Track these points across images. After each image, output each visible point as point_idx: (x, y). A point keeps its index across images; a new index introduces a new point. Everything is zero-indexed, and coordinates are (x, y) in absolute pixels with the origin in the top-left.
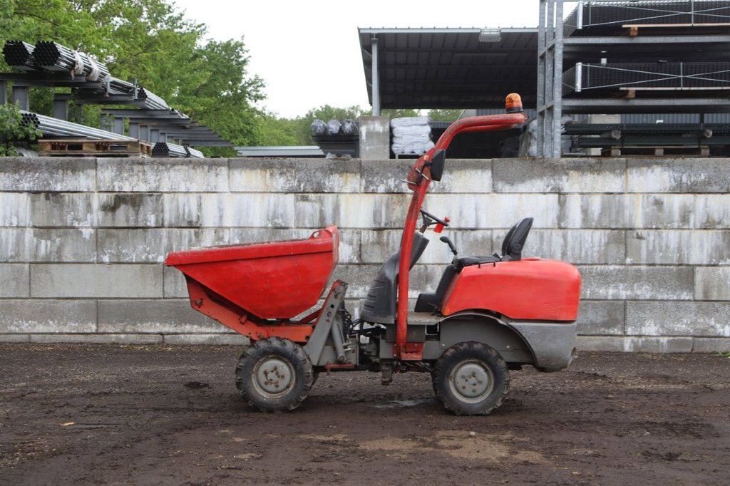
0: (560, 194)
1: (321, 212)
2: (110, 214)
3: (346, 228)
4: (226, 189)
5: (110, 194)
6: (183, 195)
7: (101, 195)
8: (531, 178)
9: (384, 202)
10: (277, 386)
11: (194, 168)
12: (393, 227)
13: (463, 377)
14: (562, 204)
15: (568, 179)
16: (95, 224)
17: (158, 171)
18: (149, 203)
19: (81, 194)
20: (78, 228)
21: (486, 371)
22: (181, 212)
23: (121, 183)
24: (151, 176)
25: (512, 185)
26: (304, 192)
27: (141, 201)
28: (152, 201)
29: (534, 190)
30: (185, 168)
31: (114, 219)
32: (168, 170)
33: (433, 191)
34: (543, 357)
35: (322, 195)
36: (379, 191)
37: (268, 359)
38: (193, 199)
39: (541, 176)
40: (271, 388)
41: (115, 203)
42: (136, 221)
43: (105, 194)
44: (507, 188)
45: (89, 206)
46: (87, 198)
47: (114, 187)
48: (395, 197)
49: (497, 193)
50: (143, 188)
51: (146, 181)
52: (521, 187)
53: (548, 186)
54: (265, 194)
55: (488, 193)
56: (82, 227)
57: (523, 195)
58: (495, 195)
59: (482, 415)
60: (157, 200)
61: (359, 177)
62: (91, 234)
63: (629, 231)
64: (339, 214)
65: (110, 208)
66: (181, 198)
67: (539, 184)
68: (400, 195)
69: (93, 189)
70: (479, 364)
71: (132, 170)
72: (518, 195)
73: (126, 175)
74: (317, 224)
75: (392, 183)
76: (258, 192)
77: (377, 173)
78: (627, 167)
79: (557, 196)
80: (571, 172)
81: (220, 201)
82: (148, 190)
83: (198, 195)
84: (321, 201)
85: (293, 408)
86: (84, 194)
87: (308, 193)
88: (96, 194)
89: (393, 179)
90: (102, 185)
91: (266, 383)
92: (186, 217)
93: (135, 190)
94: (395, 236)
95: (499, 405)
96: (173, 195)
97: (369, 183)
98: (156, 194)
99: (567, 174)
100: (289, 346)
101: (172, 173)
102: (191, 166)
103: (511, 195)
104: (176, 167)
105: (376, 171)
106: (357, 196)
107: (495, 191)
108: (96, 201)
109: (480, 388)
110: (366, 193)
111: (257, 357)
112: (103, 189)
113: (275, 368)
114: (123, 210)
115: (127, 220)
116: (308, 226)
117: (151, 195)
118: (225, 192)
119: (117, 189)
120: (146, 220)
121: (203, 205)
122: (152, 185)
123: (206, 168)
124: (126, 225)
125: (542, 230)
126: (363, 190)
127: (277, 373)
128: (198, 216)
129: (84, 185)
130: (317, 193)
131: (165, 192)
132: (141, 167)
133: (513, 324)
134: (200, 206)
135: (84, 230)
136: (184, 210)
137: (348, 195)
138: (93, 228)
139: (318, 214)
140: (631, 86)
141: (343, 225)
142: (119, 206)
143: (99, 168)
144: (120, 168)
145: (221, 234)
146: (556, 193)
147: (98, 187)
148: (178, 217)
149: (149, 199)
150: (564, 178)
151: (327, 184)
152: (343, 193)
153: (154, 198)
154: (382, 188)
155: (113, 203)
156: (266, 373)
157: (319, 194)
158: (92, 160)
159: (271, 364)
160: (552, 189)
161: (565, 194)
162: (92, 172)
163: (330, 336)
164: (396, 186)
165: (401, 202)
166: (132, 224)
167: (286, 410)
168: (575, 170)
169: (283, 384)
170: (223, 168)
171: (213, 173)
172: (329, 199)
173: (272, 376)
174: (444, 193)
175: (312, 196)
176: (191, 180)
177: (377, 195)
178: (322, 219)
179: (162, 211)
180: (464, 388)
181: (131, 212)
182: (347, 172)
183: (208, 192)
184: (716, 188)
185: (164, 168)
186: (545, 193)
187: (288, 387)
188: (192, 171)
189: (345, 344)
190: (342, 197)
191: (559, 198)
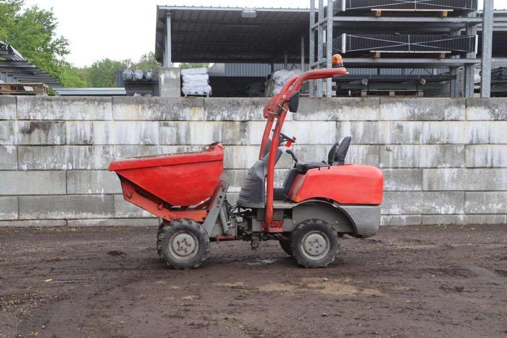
0: (337, 121)
1: (177, 134)
2: (27, 136)
3: (195, 145)
4: (111, 119)
5: (27, 122)
6: (79, 122)
7: (20, 122)
8: (318, 110)
9: (221, 127)
10: (186, 252)
11: (88, 103)
12: (227, 144)
13: (310, 243)
14: (338, 128)
15: (342, 111)
16: (16, 143)
17: (61, 105)
18: (56, 128)
19: (5, 121)
20: (3, 145)
22: (79, 134)
23: (35, 114)
24: (57, 109)
25: (306, 115)
26: (165, 120)
27: (50, 126)
28: (57, 126)
29: (320, 119)
30: (81, 103)
31: (30, 139)
32: (69, 105)
33: (254, 119)
34: (361, 228)
35: (178, 122)
36: (217, 119)
37: (180, 233)
38: (87, 125)
39: (325, 109)
40: (182, 253)
41: (30, 127)
42: (47, 140)
43: (24, 122)
44: (303, 117)
45: (11, 130)
46: (10, 124)
47: (30, 116)
48: (228, 123)
49: (296, 121)
50: (51, 117)
51: (53, 113)
52: (312, 117)
53: (329, 116)
54: (138, 122)
55: (290, 121)
56: (7, 145)
57: (313, 122)
58: (294, 122)
59: (322, 267)
60: (61, 126)
61: (203, 110)
62: (13, 150)
63: (382, 146)
64: (190, 135)
65: (27, 131)
66: (78, 124)
67: (323, 115)
68: (231, 122)
69: (14, 117)
70: (320, 234)
71: (43, 104)
72: (310, 122)
73: (38, 108)
74: (174, 142)
75: (225, 114)
76: (133, 120)
77: (216, 107)
78: (380, 103)
79: (335, 122)
80: (345, 107)
81: (106, 127)
82: (55, 119)
83: (91, 122)
84: (177, 127)
85: (197, 266)
86: (8, 122)
87: (168, 121)
88: (17, 121)
89: (226, 111)
90: (21, 115)
91: (179, 250)
92: (82, 137)
93: (45, 118)
94: (228, 150)
95: (333, 260)
96: (72, 122)
97: (210, 114)
98: (61, 122)
99: (342, 108)
100: (194, 225)
101: (72, 106)
102: (86, 102)
103: (305, 122)
104: (75, 103)
105: (214, 105)
106: (202, 123)
107: (294, 120)
108: (17, 126)
109: (320, 250)
110: (208, 121)
111: (173, 232)
112: (22, 118)
113: (185, 240)
114: (36, 133)
115: (40, 140)
116: (168, 143)
117: (57, 122)
118: (110, 120)
119: (32, 118)
120: (54, 140)
121: (94, 130)
122: (58, 116)
123: (96, 103)
124: (39, 143)
125: (326, 146)
126: (206, 119)
127: (186, 243)
128: (91, 137)
129: (7, 114)
130: (174, 121)
131: (67, 120)
132: (49, 102)
133: (342, 207)
134: (92, 130)
135: (7, 147)
136: (81, 132)
137: (196, 123)
138: (15, 145)
139: (175, 136)
140: (377, 50)
141: (192, 143)
142: (34, 130)
143: (18, 103)
144: (34, 104)
145: (107, 149)
146: (334, 120)
147: (18, 117)
148: (76, 138)
149: (55, 125)
150: (340, 110)
151: (181, 115)
152: (193, 121)
153: (59, 124)
154: (219, 118)
155: (29, 127)
156: (178, 243)
157: (176, 122)
158: (13, 98)
159: (182, 236)
160: (332, 118)
161: (340, 121)
162: (13, 106)
163: (219, 217)
164: (229, 116)
165: (232, 127)
166: (43, 143)
167: (192, 268)
168: (347, 105)
169: (190, 250)
170: (108, 104)
171: (101, 107)
172: (183, 125)
173: (183, 245)
174: (261, 121)
175: (171, 123)
176: (85, 112)
177: (216, 123)
178: (178, 138)
179: (65, 134)
180: (310, 250)
181: (43, 134)
182: (195, 106)
183: (98, 120)
184: (436, 118)
185: (66, 103)
186: (327, 121)
187: (193, 252)
188: (86, 106)
189: (229, 222)
190: (192, 124)
191: (337, 124)
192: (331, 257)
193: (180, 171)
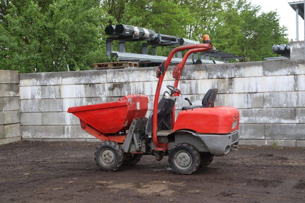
0: (295, 75)
1: (191, 88)
2: (111, 92)
3: (201, 94)
5: (111, 84)
6: (137, 83)
7: (108, 84)
8: (281, 68)
9: (216, 82)
10: (109, 161)
11: (141, 72)
12: (220, 93)
13: (180, 158)
14: (296, 80)
15: (298, 68)
16: (106, 96)
17: (128, 73)
18: (125, 86)
19: (101, 84)
20: (101, 97)
21: (189, 156)
22: (137, 90)
23: (115, 79)
24: (125, 76)
25: (272, 72)
26: (183, 80)
27: (122, 86)
28: (126, 86)
29: (282, 74)
30: (138, 72)
31: (113, 94)
32: (131, 73)
33: (237, 76)
34: (212, 150)
35: (191, 80)
36: (214, 78)
37: (105, 150)
38: (141, 84)
39: (285, 68)
40: (107, 161)
41: (113, 87)
42: (121, 94)
43: (110, 84)
44: (270, 74)
45: (104, 88)
46: (104, 86)
47: (112, 81)
48: (220, 80)
49: (266, 76)
50: (123, 81)
51: (124, 78)
52: (276, 73)
53: (289, 72)
54: (168, 81)
55: (262, 76)
56: (102, 97)
57: (277, 76)
58: (264, 77)
60: (128, 85)
61: (205, 72)
62: (105, 100)
64: (198, 89)
65: (111, 89)
66: (137, 84)
67: (284, 71)
68: (223, 79)
69: (105, 82)
70: (186, 152)
71: (119, 74)
72: (275, 77)
73: (117, 76)
74: (189, 92)
75: (219, 74)
76: (166, 80)
77: (213, 70)
79: (293, 76)
80: (300, 65)
81: (151, 85)
82: (125, 81)
83: (143, 82)
84: (190, 83)
85: (115, 170)
86: (102, 84)
87: (185, 80)
88: (107, 84)
89: (220, 72)
90: (108, 80)
91: (105, 160)
92: (139, 92)
93: (120, 82)
94: (221, 97)
96: (133, 83)
97: (210, 74)
98: (127, 83)
99: (298, 66)
100: (113, 144)
101: (133, 74)
102: (140, 71)
103: (271, 77)
104: (134, 72)
105: (212, 69)
106: (205, 80)
107: (264, 75)
108: (107, 86)
109: (187, 163)
110: (209, 79)
111: (101, 149)
112: (109, 82)
113: (108, 154)
114: (116, 90)
115: (118, 94)
116: (185, 94)
117: (126, 83)
118: (153, 81)
119: (114, 82)
120: (124, 94)
121: (145, 87)
122: (126, 80)
123: (146, 71)
124: (117, 96)
125: (287, 92)
126: (207, 77)
127: (109, 156)
128: (143, 91)
129: (102, 80)
130: (189, 80)
131: (131, 82)
132: (122, 72)
134: (144, 87)
135: (103, 98)
136: (138, 89)
137: (201, 80)
138: (106, 97)
139: (189, 89)
141: (199, 93)
142: (115, 88)
143: (107, 73)
144: (115, 74)
145: (152, 98)
146: (292, 75)
147: (107, 81)
148: (136, 92)
149: (125, 85)
150: (296, 68)
151: (192, 76)
152: (199, 79)
153: (127, 84)
154: (215, 77)
155: (112, 87)
156: (105, 155)
157: (190, 80)
158: (104, 71)
159: (106, 152)
160: (291, 73)
161: (297, 75)
162: (105, 75)
164: (221, 75)
165: (223, 82)
166: (119, 95)
167: (112, 171)
168: (301, 64)
169: (111, 160)
170: (152, 71)
171: (148, 73)
172: (193, 82)
173: (107, 156)
174: (242, 77)
175: (187, 81)
176: (140, 77)
177: (213, 80)
178: (191, 90)
179: (130, 90)
180: (180, 163)
181: (119, 90)
182: (200, 70)
183: (147, 81)
185: (130, 72)
186: (288, 75)
187: (113, 161)
188: (140, 73)
189: (139, 144)
190: (199, 81)
191: (295, 77)
192: (193, 168)
193: (105, 112)
